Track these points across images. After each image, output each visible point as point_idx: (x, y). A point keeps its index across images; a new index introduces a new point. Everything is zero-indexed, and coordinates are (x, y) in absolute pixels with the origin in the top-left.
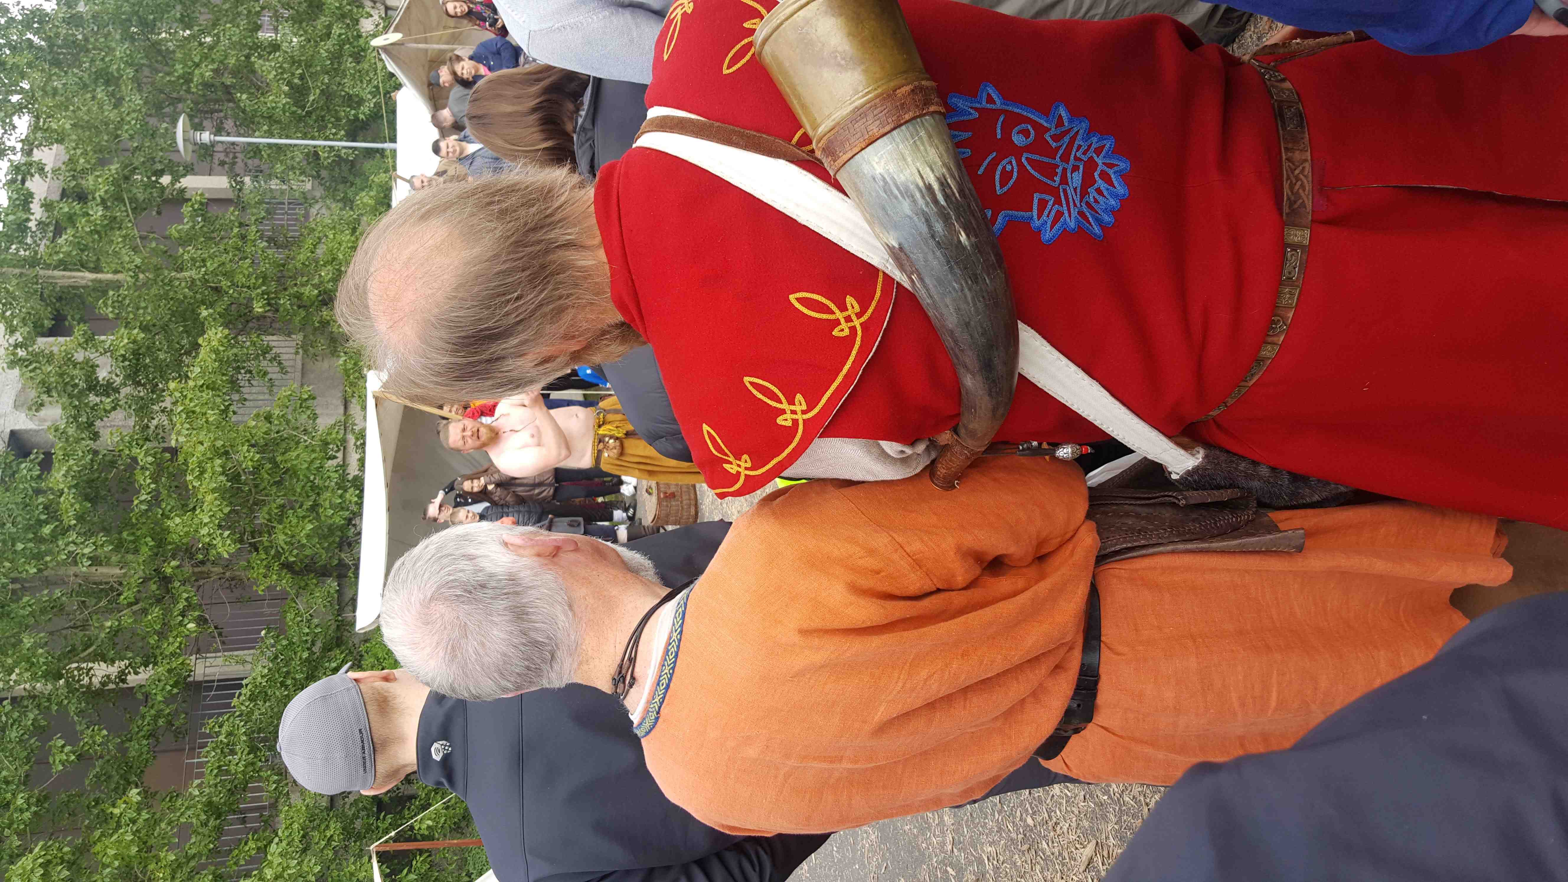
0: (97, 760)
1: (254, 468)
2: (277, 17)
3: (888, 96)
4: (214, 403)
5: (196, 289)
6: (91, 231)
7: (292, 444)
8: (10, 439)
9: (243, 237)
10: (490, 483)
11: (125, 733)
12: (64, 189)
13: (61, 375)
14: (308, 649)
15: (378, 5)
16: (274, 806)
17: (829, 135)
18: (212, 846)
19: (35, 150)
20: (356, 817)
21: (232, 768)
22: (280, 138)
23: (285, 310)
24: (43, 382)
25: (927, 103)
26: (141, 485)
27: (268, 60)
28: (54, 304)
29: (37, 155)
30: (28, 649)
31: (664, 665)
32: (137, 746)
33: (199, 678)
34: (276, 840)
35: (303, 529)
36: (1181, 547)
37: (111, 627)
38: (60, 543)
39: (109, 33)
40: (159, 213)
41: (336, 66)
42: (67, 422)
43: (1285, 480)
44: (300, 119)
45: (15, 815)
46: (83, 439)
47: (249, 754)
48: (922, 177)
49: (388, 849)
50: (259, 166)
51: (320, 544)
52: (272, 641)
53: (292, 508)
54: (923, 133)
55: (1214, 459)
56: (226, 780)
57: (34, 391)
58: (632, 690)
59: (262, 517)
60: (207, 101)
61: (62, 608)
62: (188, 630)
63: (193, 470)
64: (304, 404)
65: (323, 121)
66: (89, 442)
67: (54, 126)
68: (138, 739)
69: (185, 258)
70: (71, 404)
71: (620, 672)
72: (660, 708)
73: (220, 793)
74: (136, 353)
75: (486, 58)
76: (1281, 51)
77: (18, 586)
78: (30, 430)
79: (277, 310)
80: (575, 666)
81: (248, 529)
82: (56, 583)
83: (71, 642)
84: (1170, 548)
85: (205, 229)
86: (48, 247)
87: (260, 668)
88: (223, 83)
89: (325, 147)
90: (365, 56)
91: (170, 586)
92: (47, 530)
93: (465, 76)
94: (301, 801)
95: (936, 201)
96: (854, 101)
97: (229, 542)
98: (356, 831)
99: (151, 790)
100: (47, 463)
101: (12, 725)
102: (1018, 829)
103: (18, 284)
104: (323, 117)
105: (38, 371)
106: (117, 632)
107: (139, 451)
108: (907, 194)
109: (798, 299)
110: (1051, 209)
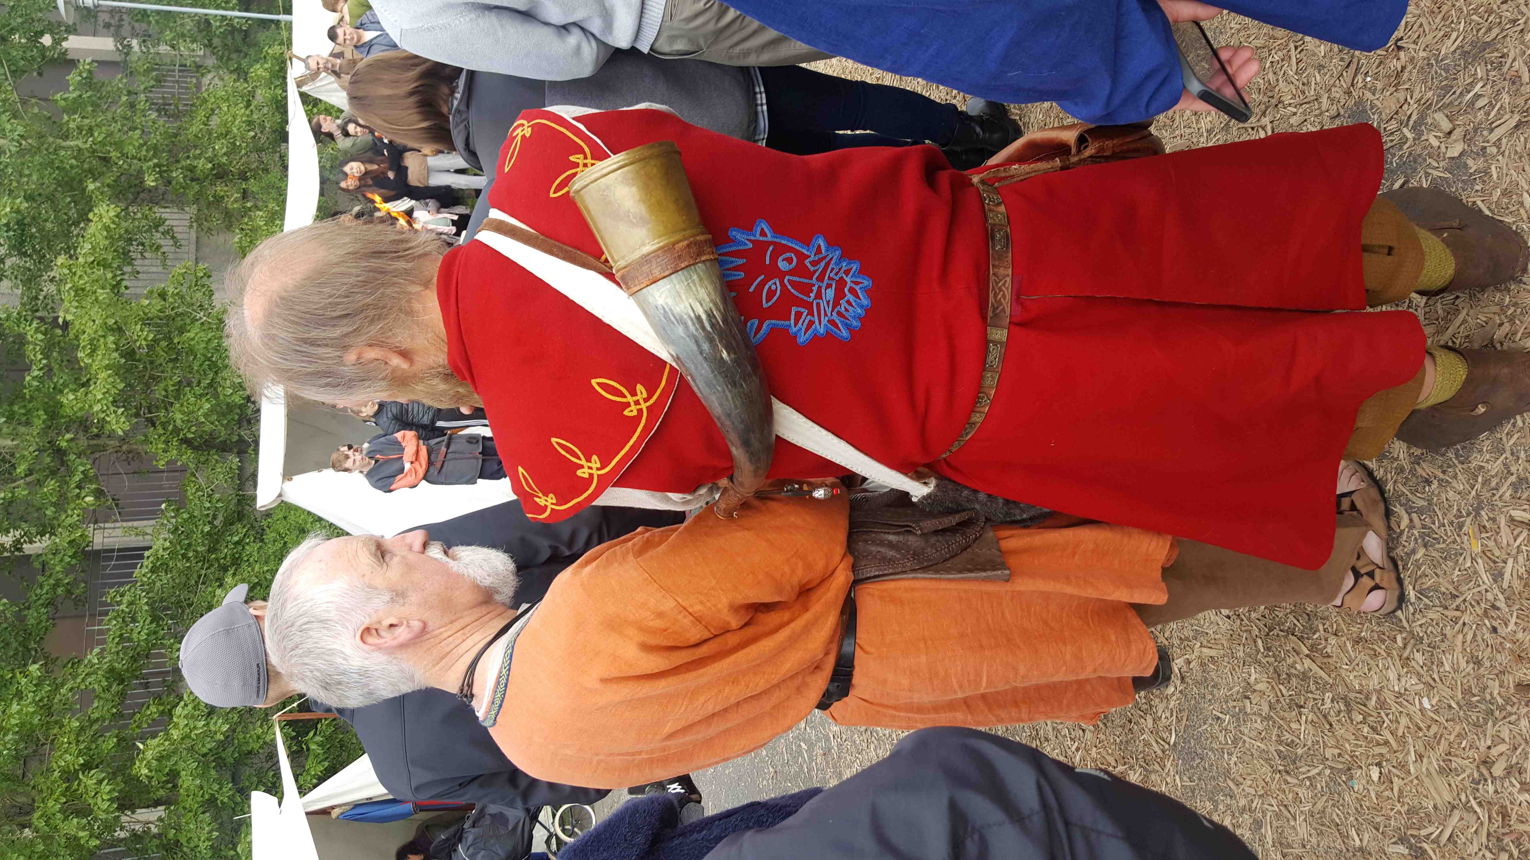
1: (149, 346)
3: (669, 248)
4: (105, 279)
5: (83, 158)
7: (188, 322)
9: (132, 106)
11: (23, 601)
14: (210, 522)
18: (115, 710)
21: (135, 636)
23: (178, 182)
25: (699, 254)
26: (32, 360)
32: (36, 614)
33: (98, 548)
34: (182, 703)
35: (201, 407)
37: (4, 499)
40: (40, 74)
47: (150, 623)
48: (693, 310)
50: (146, 31)
51: (219, 421)
52: (173, 514)
53: (189, 384)
54: (695, 277)
56: (128, 647)
59: (158, 392)
62: (86, 503)
63: (84, 347)
64: (199, 281)
68: (37, 607)
69: (70, 126)
73: (122, 660)
74: (20, 223)
79: (170, 182)
81: (144, 403)
85: (91, 97)
87: (161, 541)
89: (216, 16)
91: (65, 458)
95: (703, 328)
97: (123, 419)
99: (52, 656)
106: (12, 502)
107: (28, 328)
108: (681, 321)
109: (598, 384)
110: (805, 318)
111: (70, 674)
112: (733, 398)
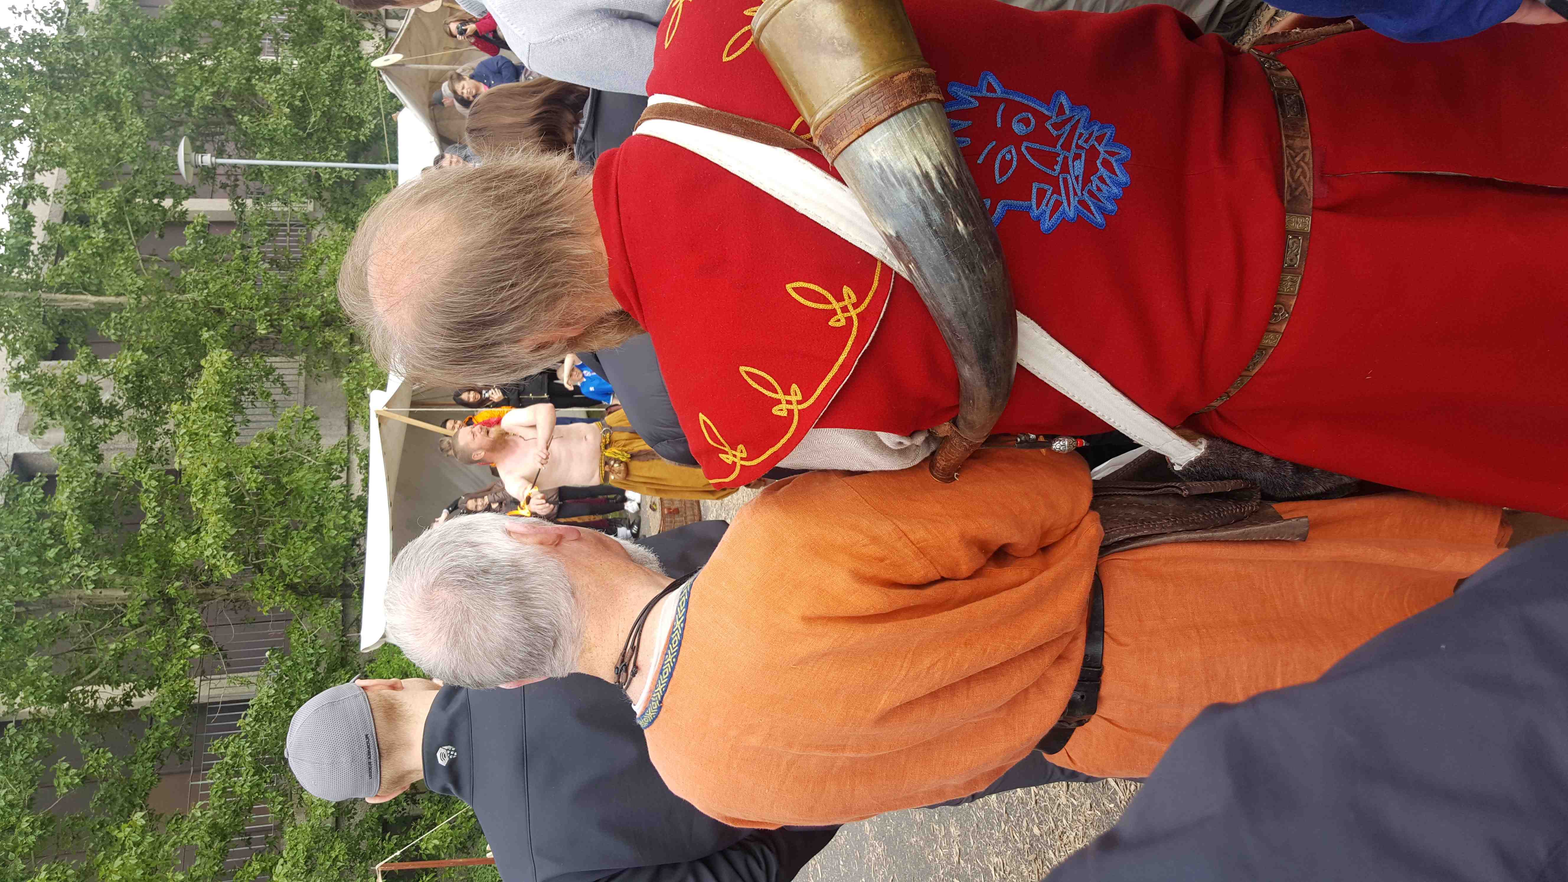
0: (101, 783)
1: (258, 489)
2: (277, 40)
3: (886, 83)
4: (217, 425)
5: (199, 311)
6: (93, 253)
7: (296, 465)
8: (13, 462)
9: (246, 259)
10: (495, 502)
11: (130, 755)
12: (66, 213)
13: (64, 398)
14: (312, 669)
15: (379, 27)
16: (279, 828)
17: (826, 122)
18: (217, 868)
19: (37, 175)
20: (361, 837)
21: (238, 789)
22: (282, 160)
23: (289, 331)
24: (46, 405)
25: (925, 90)
26: (147, 508)
27: (269, 83)
28: (57, 327)
29: (39, 179)
30: (32, 673)
31: (667, 654)
32: (142, 769)
33: (203, 700)
34: (281, 861)
35: (307, 551)
36: (1184, 536)
37: (115, 650)
38: (65, 566)
39: (110, 58)
40: (161, 236)
41: (337, 88)
42: (70, 445)
43: (1289, 470)
44: (301, 141)
45: (20, 839)
46: (87, 461)
47: (253, 776)
48: (919, 165)
49: (393, 868)
50: (260, 189)
51: (324, 564)
52: (277, 662)
53: (296, 529)
54: (920, 121)
55: (1216, 449)
56: (231, 802)
57: (37, 414)
58: (634, 679)
59: (266, 538)
60: (208, 124)
61: (66, 631)
62: (192, 652)
63: (196, 492)
64: (308, 424)
65: (324, 142)
66: (92, 465)
67: (56, 149)
68: (143, 762)
69: (187, 280)
70: (74, 426)
71: (623, 661)
72: (662, 697)
73: (225, 814)
74: (139, 375)
75: (487, 78)
76: (1281, 40)
77: (22, 609)
78: (34, 454)
79: (280, 332)
80: (578, 653)
81: (252, 550)
82: (59, 606)
83: (75, 665)
84: (1173, 538)
85: (207, 251)
86: (50, 270)
87: (265, 688)
88: (224, 106)
89: (326, 168)
90: (366, 78)
91: (174, 607)
92: (51, 554)
93: (465, 95)
94: (306, 822)
95: (933, 189)
96: (851, 88)
97: (232, 563)
98: (362, 852)
99: (156, 813)
100: (50, 487)
101: (16, 749)
102: (1024, 839)
103: (20, 307)
104: (324, 139)
105: (41, 394)
106: (122, 654)
107: (143, 475)
108: (904, 182)
109: (795, 289)
110: (1050, 198)
111: (173, 830)
112: (970, 288)
